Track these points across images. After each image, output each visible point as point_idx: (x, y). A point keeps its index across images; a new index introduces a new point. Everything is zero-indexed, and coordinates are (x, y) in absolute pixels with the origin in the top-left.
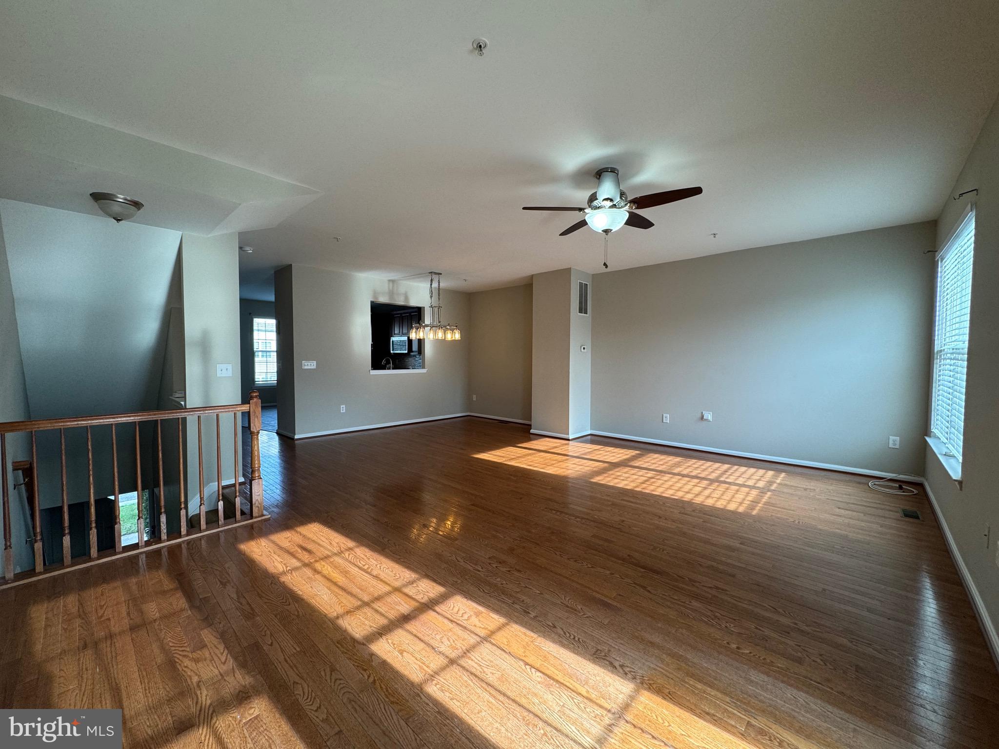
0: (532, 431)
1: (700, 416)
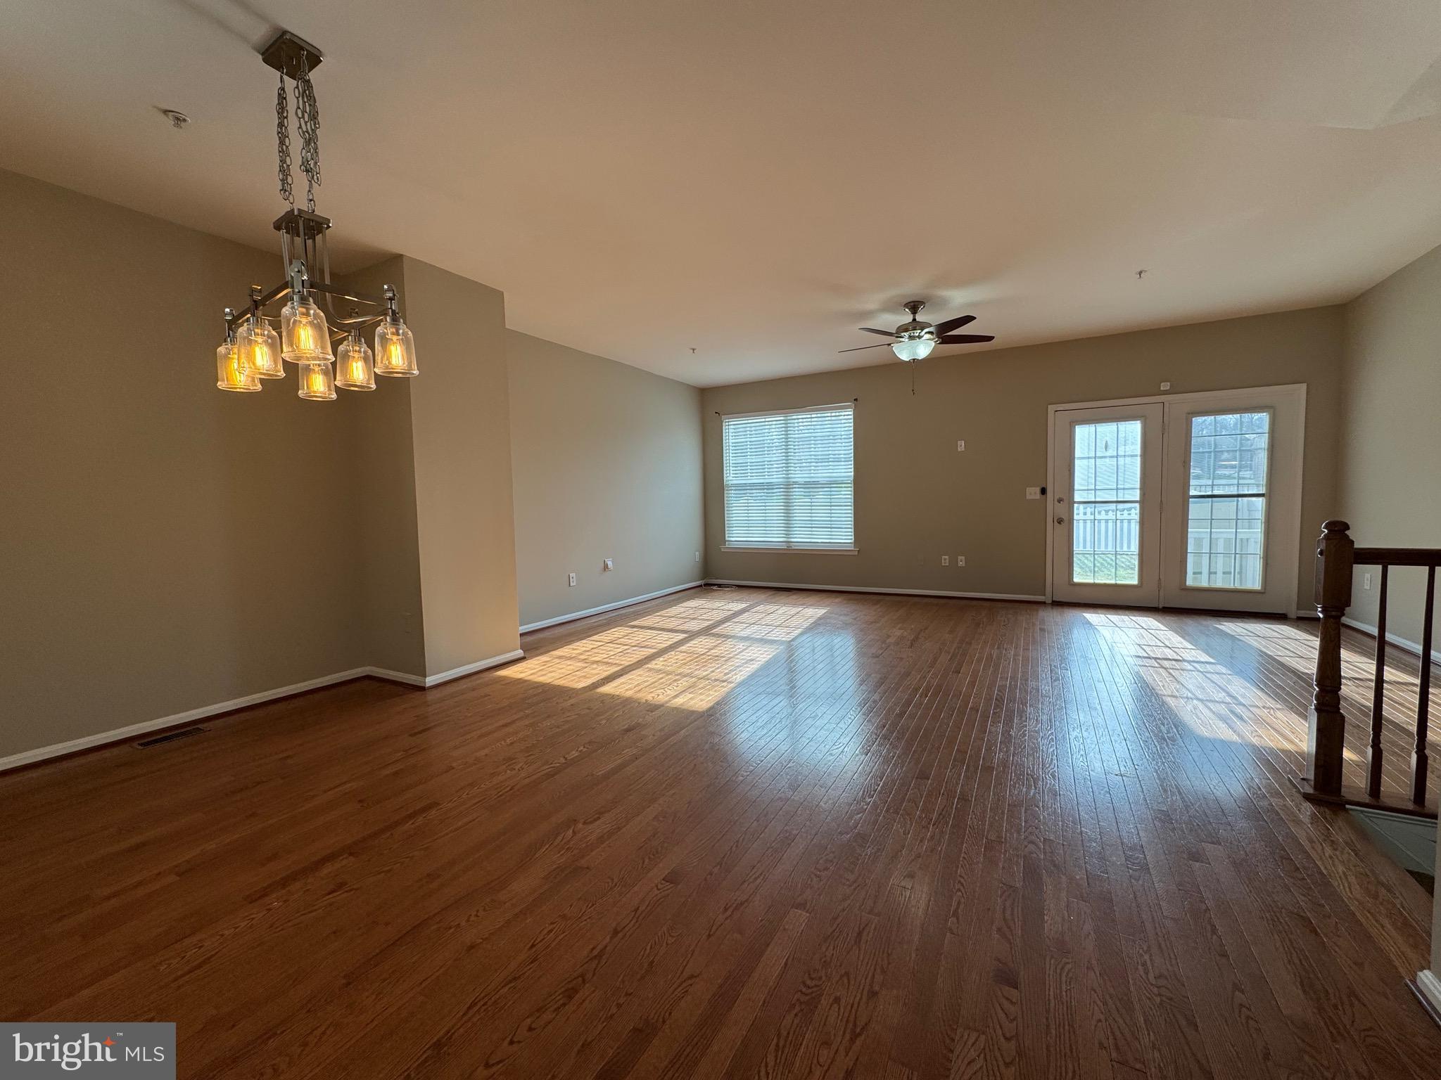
1: (603, 565)
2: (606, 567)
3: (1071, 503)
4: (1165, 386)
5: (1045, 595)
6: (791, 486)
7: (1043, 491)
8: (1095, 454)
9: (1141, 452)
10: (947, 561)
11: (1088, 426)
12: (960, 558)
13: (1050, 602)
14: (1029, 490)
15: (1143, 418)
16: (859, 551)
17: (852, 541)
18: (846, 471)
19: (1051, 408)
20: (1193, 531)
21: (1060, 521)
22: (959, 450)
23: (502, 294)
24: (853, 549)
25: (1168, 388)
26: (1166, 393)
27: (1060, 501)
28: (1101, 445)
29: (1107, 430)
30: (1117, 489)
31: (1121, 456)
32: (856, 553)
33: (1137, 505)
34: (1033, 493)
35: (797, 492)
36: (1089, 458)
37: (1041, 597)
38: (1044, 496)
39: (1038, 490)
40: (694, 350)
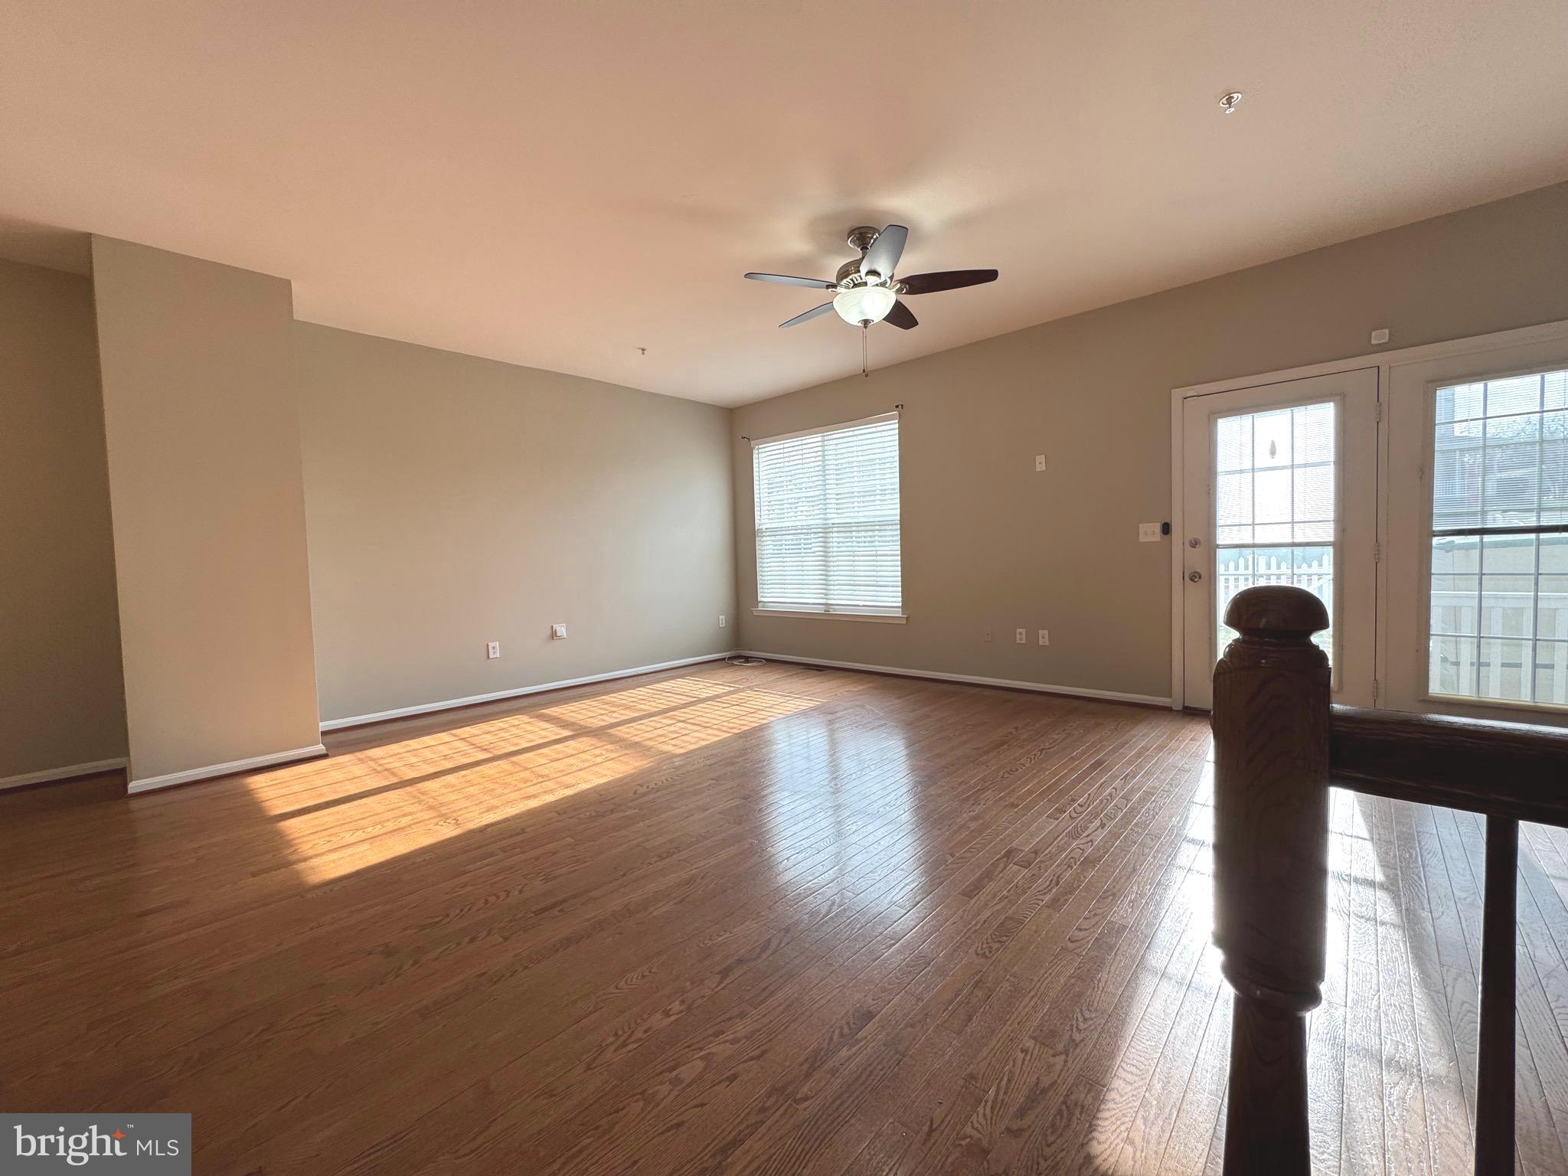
0: (134, 787)
1: (550, 631)
2: (553, 635)
3: (1212, 548)
4: (1379, 337)
5: (1171, 697)
6: (831, 530)
7: (1166, 529)
8: (1253, 464)
9: (1335, 458)
10: (1024, 637)
11: (1239, 417)
12: (1041, 632)
13: (1180, 708)
14: (1143, 527)
15: (1337, 398)
16: (907, 618)
17: (900, 604)
18: (891, 508)
19: (1177, 394)
20: (1440, 597)
21: (1195, 577)
22: (1038, 469)
23: (288, 283)
24: (901, 615)
25: (1386, 339)
26: (1381, 348)
27: (1195, 544)
28: (1263, 449)
29: (1273, 424)
30: (1293, 522)
31: (1299, 466)
32: (905, 622)
33: (1330, 550)
34: (1151, 532)
35: (835, 538)
36: (1242, 472)
37: (1163, 699)
38: (1166, 537)
39: (1157, 527)
40: (643, 350)
